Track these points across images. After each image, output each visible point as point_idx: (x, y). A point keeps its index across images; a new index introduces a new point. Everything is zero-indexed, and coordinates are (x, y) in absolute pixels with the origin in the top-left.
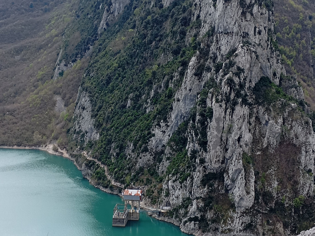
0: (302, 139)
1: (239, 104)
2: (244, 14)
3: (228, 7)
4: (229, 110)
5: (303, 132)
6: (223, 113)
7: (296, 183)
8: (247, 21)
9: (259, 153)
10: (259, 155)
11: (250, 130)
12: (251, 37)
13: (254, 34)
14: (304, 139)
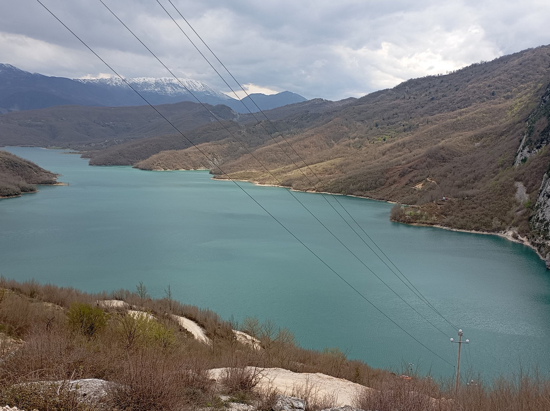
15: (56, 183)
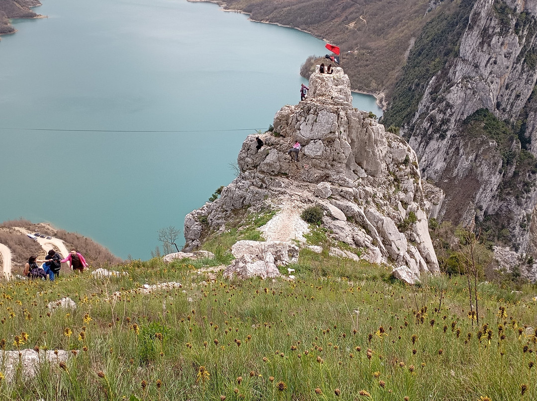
0: (485, 177)
1: (435, 139)
2: (482, 44)
3: (469, 36)
4: (423, 143)
5: (488, 171)
6: (417, 146)
7: (460, 216)
8: (483, 51)
9: (446, 181)
10: (446, 182)
11: (445, 159)
12: (481, 68)
13: (485, 65)
14: (487, 178)
15: (35, 15)
